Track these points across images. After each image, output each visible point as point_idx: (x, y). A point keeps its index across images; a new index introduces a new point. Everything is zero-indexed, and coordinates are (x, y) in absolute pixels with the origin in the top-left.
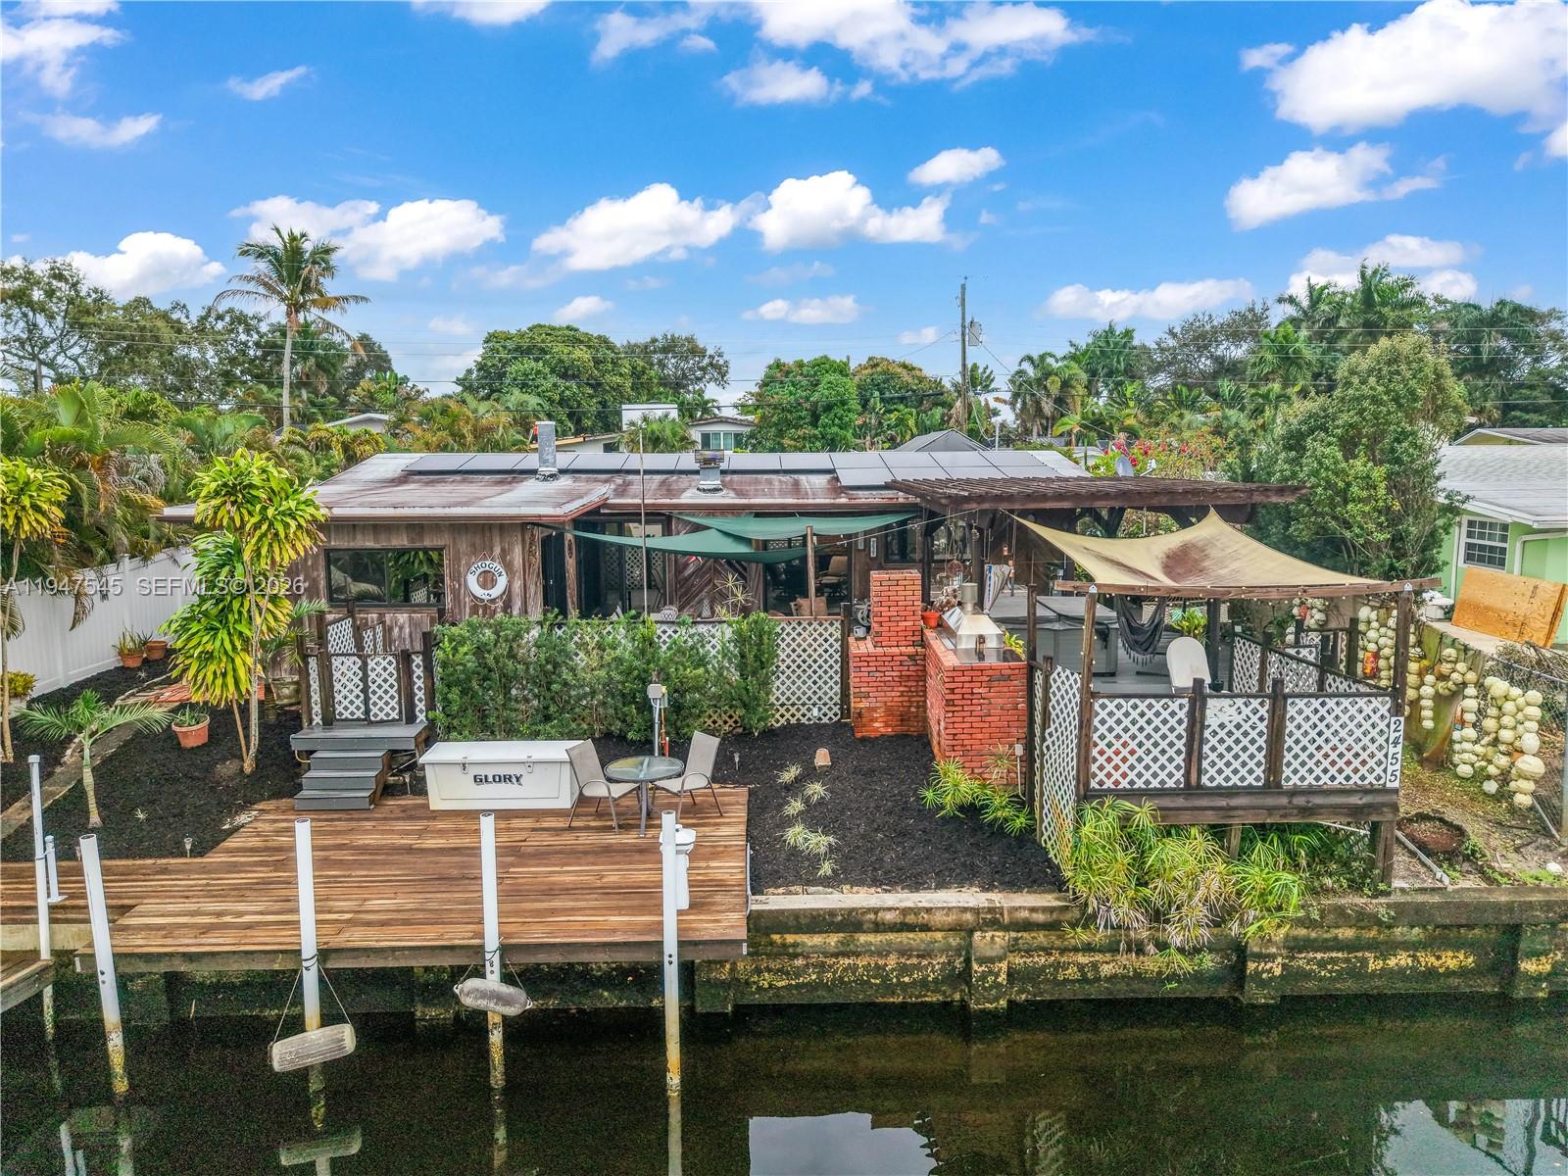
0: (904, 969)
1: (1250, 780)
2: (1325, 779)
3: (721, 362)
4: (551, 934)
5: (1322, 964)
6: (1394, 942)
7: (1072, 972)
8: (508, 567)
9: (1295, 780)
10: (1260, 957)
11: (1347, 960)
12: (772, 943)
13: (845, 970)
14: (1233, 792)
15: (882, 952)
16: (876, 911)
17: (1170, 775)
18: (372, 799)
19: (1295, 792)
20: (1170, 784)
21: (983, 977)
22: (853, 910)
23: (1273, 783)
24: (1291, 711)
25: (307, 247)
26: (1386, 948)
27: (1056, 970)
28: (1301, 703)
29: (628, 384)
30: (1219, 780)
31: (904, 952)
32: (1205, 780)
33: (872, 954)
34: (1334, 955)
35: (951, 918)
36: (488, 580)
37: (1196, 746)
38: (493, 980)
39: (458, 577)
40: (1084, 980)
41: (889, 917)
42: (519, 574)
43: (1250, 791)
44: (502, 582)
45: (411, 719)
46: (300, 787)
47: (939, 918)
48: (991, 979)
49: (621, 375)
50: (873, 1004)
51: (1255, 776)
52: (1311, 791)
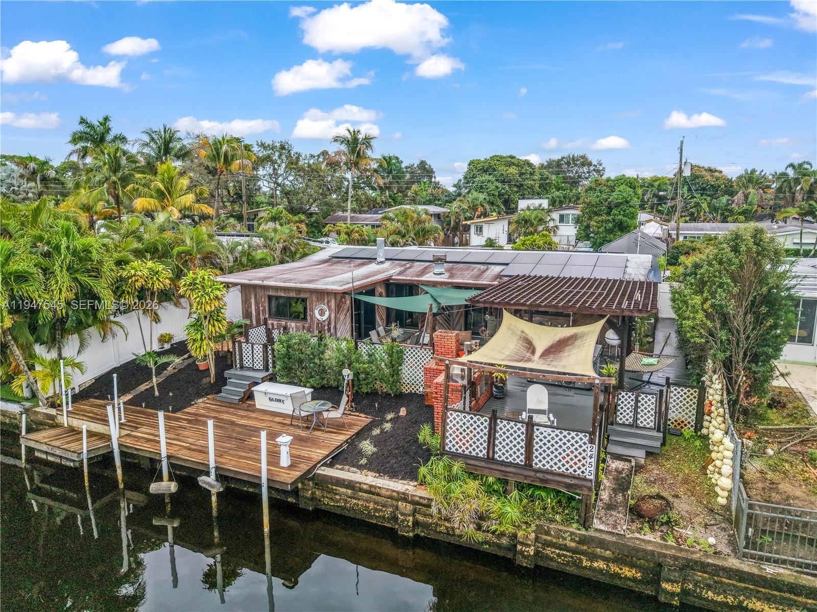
0: (376, 510)
1: (518, 461)
2: (555, 467)
3: (601, 168)
4: (234, 466)
5: (559, 555)
6: (596, 555)
7: (443, 529)
8: (329, 308)
9: (540, 465)
10: (522, 544)
11: (572, 557)
12: (328, 487)
13: (354, 504)
14: (510, 464)
15: (367, 501)
16: (360, 483)
17: (481, 451)
18: (241, 400)
19: (539, 471)
20: (481, 455)
21: (403, 521)
22: (351, 481)
23: (528, 464)
24: (537, 433)
25: (361, 137)
26: (593, 557)
27: (436, 526)
28: (542, 429)
29: (537, 185)
30: (503, 458)
31: (376, 503)
32: (496, 456)
33: (364, 500)
34: (565, 553)
35: (388, 493)
36: (322, 313)
37: (492, 440)
38: (211, 479)
39: (312, 310)
40: (448, 534)
41: (365, 487)
42: (333, 311)
43: (517, 466)
44: (327, 314)
45: (267, 370)
46: (220, 392)
47: (383, 492)
48: (406, 523)
49: (534, 180)
50: (364, 521)
51: (521, 460)
52: (547, 472)
